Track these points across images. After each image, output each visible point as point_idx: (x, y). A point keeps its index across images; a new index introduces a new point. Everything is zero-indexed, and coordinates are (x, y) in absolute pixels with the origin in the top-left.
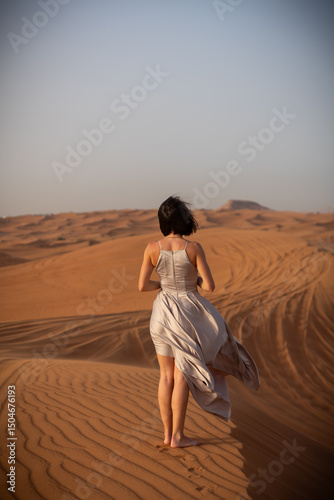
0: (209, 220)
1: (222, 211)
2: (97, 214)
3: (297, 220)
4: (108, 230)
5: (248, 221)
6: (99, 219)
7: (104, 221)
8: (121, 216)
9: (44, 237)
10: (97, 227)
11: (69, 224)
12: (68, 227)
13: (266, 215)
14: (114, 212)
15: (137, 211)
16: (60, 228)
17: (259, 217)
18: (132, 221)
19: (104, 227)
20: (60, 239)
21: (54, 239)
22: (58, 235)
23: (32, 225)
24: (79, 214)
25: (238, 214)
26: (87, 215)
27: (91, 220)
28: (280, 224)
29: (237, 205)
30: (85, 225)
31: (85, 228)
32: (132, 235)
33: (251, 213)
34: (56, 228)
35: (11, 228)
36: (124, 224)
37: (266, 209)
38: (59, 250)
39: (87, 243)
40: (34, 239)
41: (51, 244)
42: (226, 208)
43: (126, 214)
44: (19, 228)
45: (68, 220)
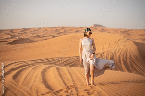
2: (54, 28)
3: (114, 30)
4: (58, 33)
5: (99, 30)
7: (56, 30)
8: (61, 28)
9: (39, 34)
11: (46, 31)
12: (46, 32)
13: (105, 29)
14: (59, 27)
15: (66, 27)
17: (103, 29)
18: (65, 30)
19: (56, 32)
20: (44, 35)
22: (43, 34)
23: (35, 30)
24: (49, 28)
25: (96, 28)
26: (51, 28)
27: (52, 30)
28: (109, 31)
29: (96, 26)
30: (51, 31)
31: (51, 32)
32: (65, 34)
33: (101, 28)
34: (42, 32)
35: (28, 32)
36: (62, 31)
37: (105, 27)
38: (43, 38)
39: (52, 37)
40: (36, 35)
41: (41, 36)
42: (93, 26)
43: (63, 28)
44: (31, 31)
45: (46, 29)
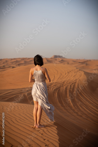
0: (48, 61)
1: (52, 58)
2: (15, 59)
3: (73, 61)
4: (18, 64)
6: (15, 60)
7: (17, 61)
8: (22, 60)
10: (15, 63)
11: (6, 62)
12: (6, 63)
13: (64, 60)
14: (20, 58)
15: (26, 58)
16: (4, 63)
17: (62, 60)
18: (25, 61)
19: (17, 63)
20: (4, 66)
21: (2, 66)
22: (3, 65)
24: (9, 59)
25: (56, 59)
26: (12, 59)
27: (13, 61)
28: (68, 62)
29: (56, 57)
30: (11, 62)
31: (11, 63)
32: (25, 65)
34: (2, 63)
36: (23, 62)
37: (64, 58)
38: (3, 69)
39: (12, 68)
41: (1, 68)
42: (53, 57)
43: (23, 59)
45: (6, 61)
